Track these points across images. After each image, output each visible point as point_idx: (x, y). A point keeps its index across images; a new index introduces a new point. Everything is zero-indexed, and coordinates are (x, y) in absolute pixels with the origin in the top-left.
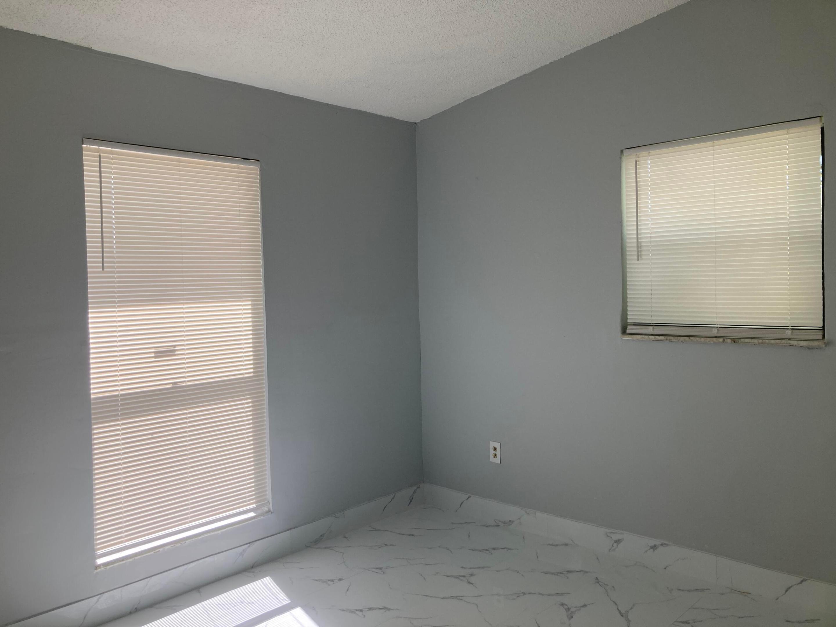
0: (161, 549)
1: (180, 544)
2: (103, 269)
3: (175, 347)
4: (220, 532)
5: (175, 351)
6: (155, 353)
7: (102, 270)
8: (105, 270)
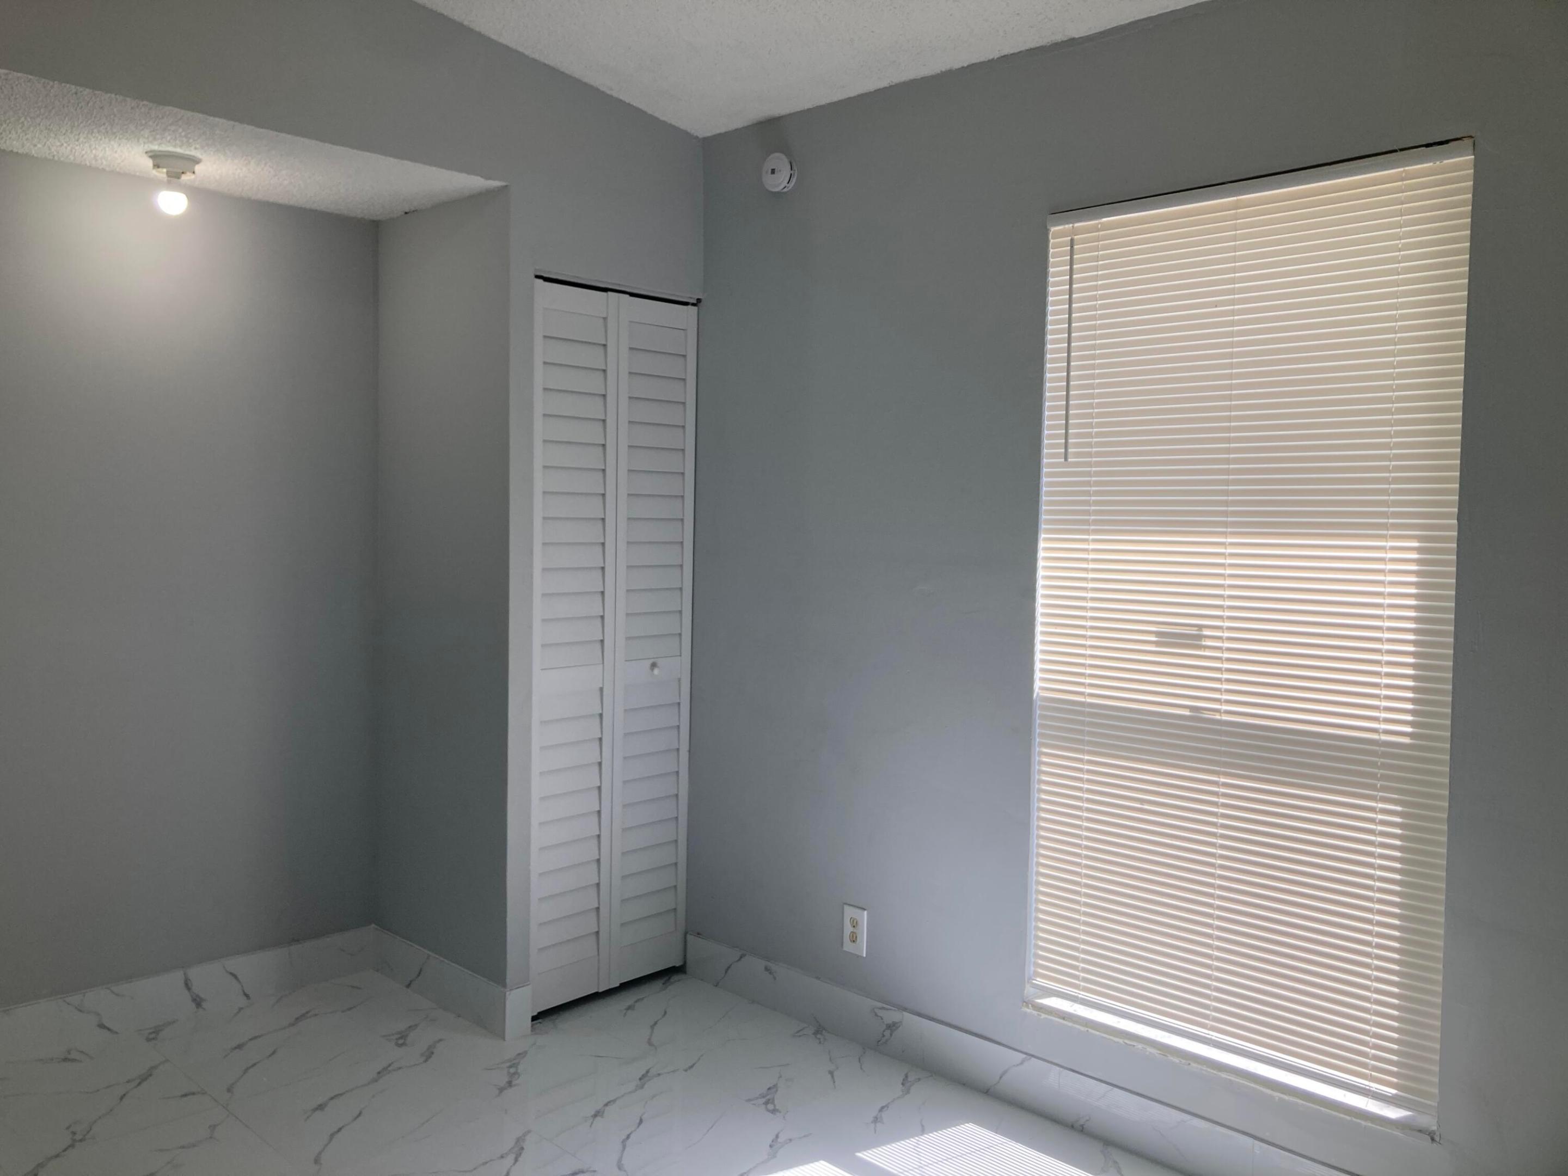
0: (1140, 1046)
1: (1178, 1061)
2: (1066, 459)
3: (1202, 631)
4: (1277, 1095)
5: (1200, 637)
6: (1158, 634)
7: (1063, 460)
8: (1069, 460)
